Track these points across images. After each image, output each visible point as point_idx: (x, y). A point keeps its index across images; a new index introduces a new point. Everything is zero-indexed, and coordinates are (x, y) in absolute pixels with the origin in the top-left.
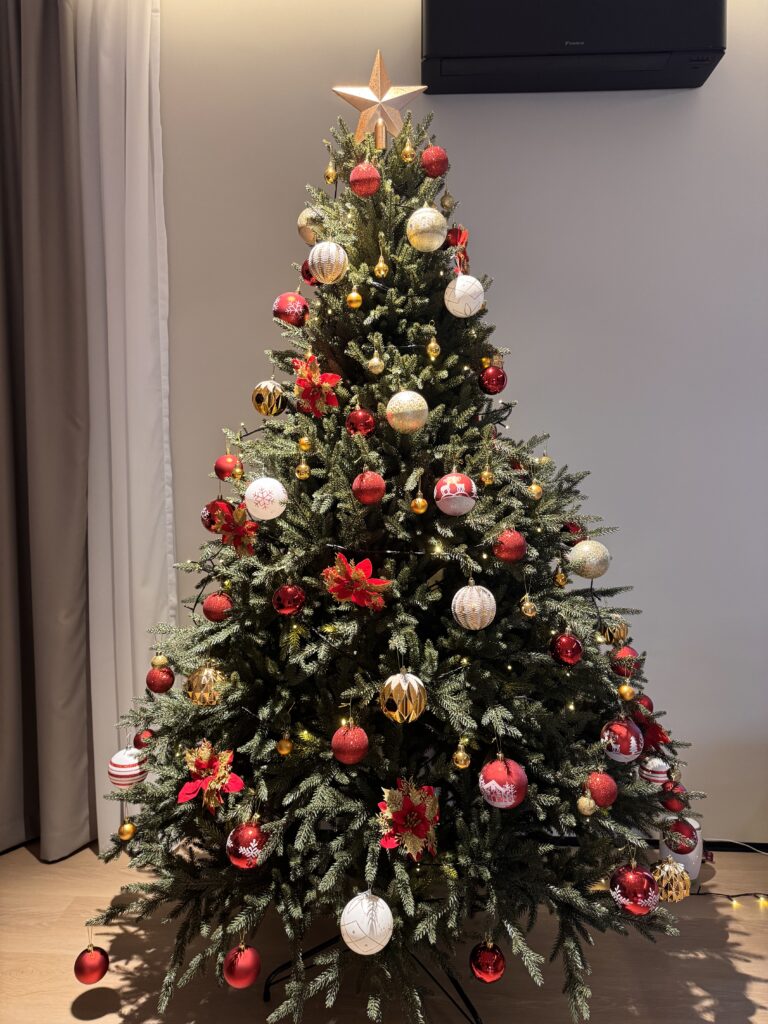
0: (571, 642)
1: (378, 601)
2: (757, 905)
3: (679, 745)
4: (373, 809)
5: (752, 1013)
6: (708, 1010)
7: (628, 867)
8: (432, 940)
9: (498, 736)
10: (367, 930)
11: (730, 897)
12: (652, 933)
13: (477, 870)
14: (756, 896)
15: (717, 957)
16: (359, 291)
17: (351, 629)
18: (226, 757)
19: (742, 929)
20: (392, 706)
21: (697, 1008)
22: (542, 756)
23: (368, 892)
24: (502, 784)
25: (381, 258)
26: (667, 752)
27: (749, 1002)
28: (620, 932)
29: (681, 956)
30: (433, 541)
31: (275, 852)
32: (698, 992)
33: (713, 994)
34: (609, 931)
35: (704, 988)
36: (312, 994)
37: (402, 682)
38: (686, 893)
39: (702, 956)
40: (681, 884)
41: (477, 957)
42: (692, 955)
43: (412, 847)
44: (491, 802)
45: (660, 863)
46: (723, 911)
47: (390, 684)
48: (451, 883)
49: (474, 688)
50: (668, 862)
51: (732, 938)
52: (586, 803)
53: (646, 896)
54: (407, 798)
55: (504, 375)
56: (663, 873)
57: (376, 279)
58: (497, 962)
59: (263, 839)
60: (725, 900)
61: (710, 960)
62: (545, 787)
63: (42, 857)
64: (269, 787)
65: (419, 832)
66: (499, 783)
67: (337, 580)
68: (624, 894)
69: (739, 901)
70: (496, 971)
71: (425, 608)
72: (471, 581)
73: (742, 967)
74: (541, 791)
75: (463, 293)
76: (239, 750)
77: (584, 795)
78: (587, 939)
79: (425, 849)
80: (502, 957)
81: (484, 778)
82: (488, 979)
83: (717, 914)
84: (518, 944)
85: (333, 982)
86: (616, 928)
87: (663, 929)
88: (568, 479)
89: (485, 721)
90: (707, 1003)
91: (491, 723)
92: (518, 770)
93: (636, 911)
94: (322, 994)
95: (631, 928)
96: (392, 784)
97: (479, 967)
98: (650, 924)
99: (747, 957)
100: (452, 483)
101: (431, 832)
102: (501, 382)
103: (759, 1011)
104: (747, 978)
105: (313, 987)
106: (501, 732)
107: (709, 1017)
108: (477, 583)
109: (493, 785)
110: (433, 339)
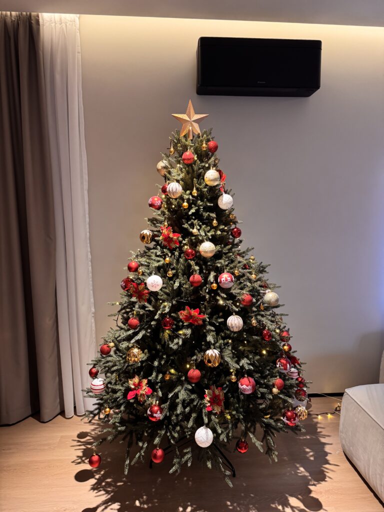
0: (268, 333)
1: (200, 322)
2: (327, 417)
3: (302, 363)
4: (202, 397)
5: (327, 456)
6: (311, 456)
7: (289, 410)
8: (225, 440)
9: (245, 369)
10: (205, 439)
11: (317, 415)
12: (297, 432)
13: (238, 416)
14: (327, 414)
15: (314, 437)
16: (187, 202)
17: (189, 332)
18: (145, 381)
19: (322, 426)
20: (209, 361)
21: (308, 456)
22: (260, 375)
23: (204, 426)
24: (247, 386)
25: (195, 188)
26: (298, 367)
27: (326, 452)
28: (285, 432)
29: (301, 438)
30: (218, 298)
31: (166, 415)
32: (308, 450)
33: (313, 450)
34: (281, 432)
35: (310, 449)
36: (183, 462)
37: (212, 353)
38: (306, 417)
39: (308, 437)
40: (305, 414)
41: (239, 445)
42: (305, 437)
43: (217, 410)
44: (244, 393)
45: (297, 407)
46: (315, 420)
47: (208, 354)
48: (229, 421)
49: (236, 352)
50: (300, 407)
51: (319, 430)
52: (275, 390)
53: (295, 420)
54: (214, 392)
55: (240, 230)
56: (298, 410)
57: (193, 196)
58: (246, 445)
59: (161, 410)
60: (316, 416)
61: (311, 439)
62: (261, 385)
63: (41, 421)
64: (161, 391)
65: (219, 404)
66: (246, 386)
67: (186, 316)
68: (287, 420)
69: (322, 416)
70: (245, 449)
71: (218, 324)
72: (234, 314)
73: (323, 440)
74: (260, 387)
75: (225, 201)
76: (149, 378)
77: (274, 387)
78: (274, 435)
79: (221, 410)
80: (247, 444)
81: (241, 384)
82: (242, 452)
83: (313, 421)
84: (254, 440)
85: (190, 457)
86: (284, 431)
87: (300, 430)
88: (262, 267)
89: (241, 364)
90: (311, 454)
91: (243, 365)
92: (252, 380)
93: (291, 425)
94: (187, 462)
95: (289, 431)
96: (208, 388)
97: (240, 448)
98: (296, 429)
99: (324, 436)
100: (225, 277)
101: (223, 404)
102: (239, 234)
103: (329, 455)
104: (325, 444)
105: (184, 460)
106: (247, 368)
107: (312, 458)
108: (236, 314)
109: (244, 386)
110: (215, 220)
